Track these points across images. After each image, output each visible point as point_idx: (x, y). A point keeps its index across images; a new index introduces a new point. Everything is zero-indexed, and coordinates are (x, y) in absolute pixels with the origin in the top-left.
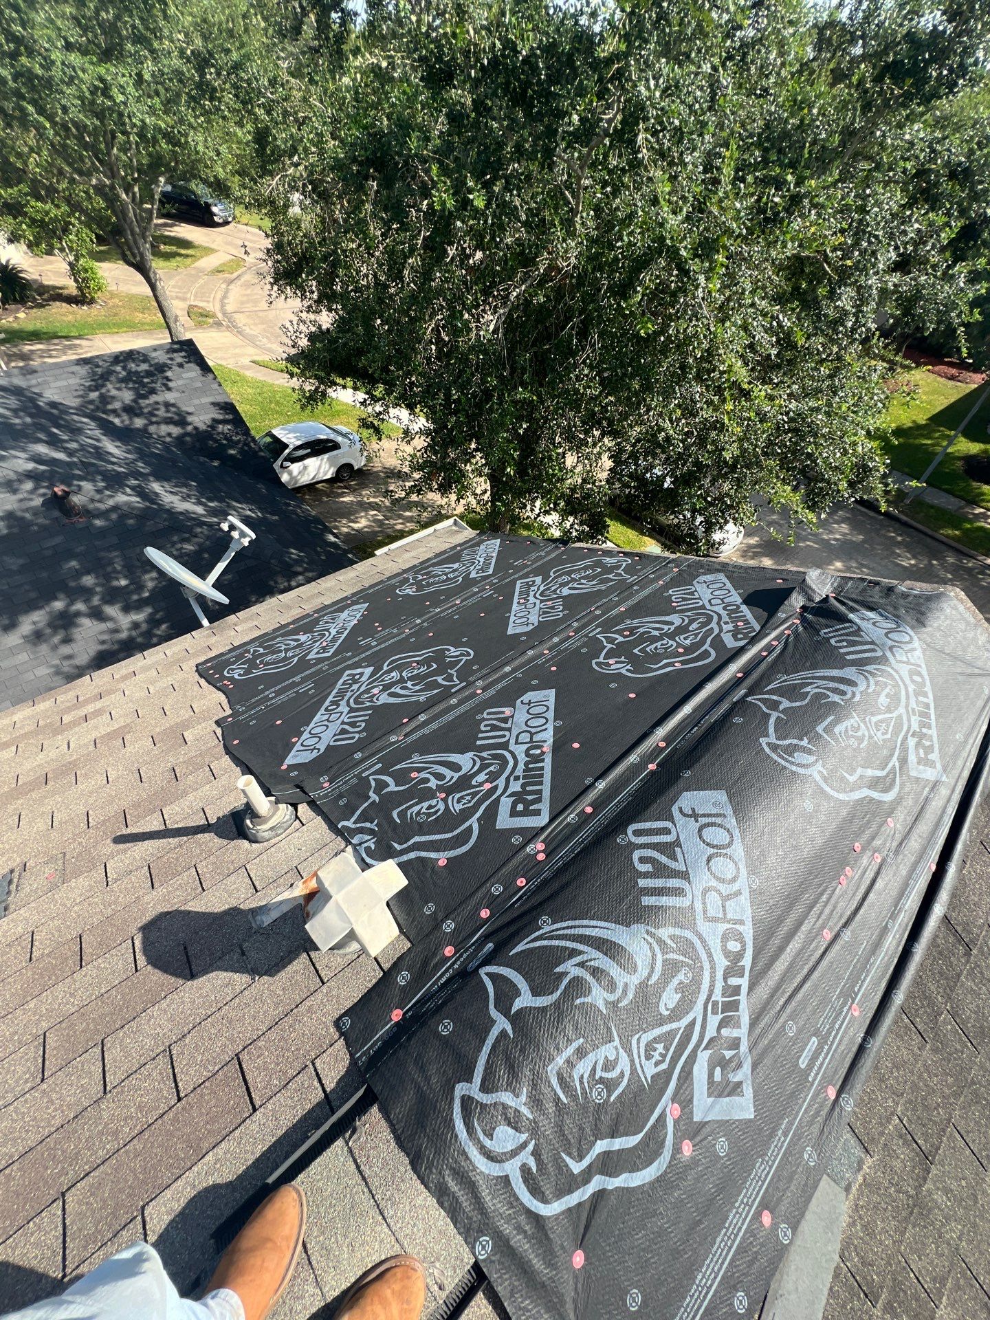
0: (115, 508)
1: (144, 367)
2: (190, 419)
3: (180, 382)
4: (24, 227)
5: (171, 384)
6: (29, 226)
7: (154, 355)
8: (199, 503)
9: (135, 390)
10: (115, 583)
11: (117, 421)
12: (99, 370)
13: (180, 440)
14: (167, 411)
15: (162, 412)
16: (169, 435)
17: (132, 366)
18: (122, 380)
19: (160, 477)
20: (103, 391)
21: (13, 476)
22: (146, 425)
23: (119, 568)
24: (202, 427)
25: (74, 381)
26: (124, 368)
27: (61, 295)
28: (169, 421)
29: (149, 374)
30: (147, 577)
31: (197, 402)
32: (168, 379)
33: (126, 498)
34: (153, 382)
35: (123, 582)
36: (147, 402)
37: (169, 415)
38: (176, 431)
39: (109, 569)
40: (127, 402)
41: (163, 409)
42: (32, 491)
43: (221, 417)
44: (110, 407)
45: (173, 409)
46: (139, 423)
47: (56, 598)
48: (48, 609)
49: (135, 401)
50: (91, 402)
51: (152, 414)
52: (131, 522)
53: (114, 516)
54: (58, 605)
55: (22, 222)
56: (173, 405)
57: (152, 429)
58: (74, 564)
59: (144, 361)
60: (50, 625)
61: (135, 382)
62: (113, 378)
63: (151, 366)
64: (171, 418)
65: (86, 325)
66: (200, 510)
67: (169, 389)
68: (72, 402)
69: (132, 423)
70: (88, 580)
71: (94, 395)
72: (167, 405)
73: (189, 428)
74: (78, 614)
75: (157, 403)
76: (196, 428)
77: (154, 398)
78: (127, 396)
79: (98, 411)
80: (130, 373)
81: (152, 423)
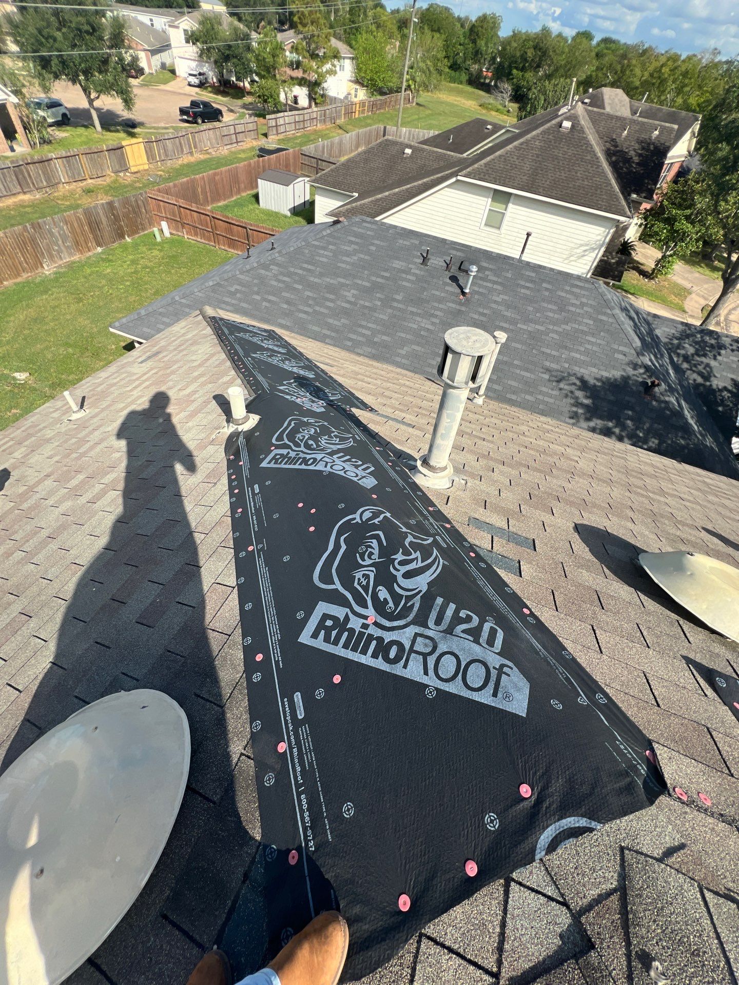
0: (667, 402)
1: (713, 342)
2: (712, 379)
3: (725, 360)
4: (665, 231)
5: (719, 358)
6: (667, 232)
7: (724, 339)
8: (696, 424)
9: (697, 350)
10: (638, 432)
11: (675, 359)
12: (688, 332)
13: (697, 386)
14: (704, 368)
15: (700, 368)
16: (695, 380)
17: (707, 338)
18: (696, 343)
19: (685, 400)
20: (682, 342)
21: (640, 363)
22: (687, 369)
23: (645, 428)
24: (714, 387)
25: (673, 331)
26: (702, 337)
27: (638, 267)
28: (700, 374)
29: (712, 346)
30: (653, 440)
31: (725, 374)
32: (719, 354)
33: (673, 400)
34: (709, 351)
35: (641, 435)
36: (698, 359)
37: (704, 371)
38: (700, 380)
39: (641, 426)
40: (689, 353)
41: (703, 366)
42: (641, 374)
43: (730, 388)
44: (678, 351)
45: (708, 369)
46: (685, 366)
47: (611, 421)
48: (605, 423)
49: (693, 355)
50: (672, 344)
51: (695, 366)
52: (668, 412)
53: (663, 405)
54: (610, 424)
55: (665, 228)
56: (711, 368)
57: (689, 372)
58: (630, 413)
59: (715, 339)
60: (600, 429)
61: (700, 346)
62: (691, 339)
63: (718, 343)
64: (702, 373)
65: (641, 289)
66: (696, 427)
67: (715, 358)
68: (664, 340)
69: (681, 364)
70: (629, 423)
71: (676, 342)
72: (708, 365)
73: (708, 383)
74: (614, 433)
75: (702, 362)
76: (711, 385)
77: (703, 359)
78: (691, 350)
79: (672, 349)
80: (703, 341)
81: (691, 369)
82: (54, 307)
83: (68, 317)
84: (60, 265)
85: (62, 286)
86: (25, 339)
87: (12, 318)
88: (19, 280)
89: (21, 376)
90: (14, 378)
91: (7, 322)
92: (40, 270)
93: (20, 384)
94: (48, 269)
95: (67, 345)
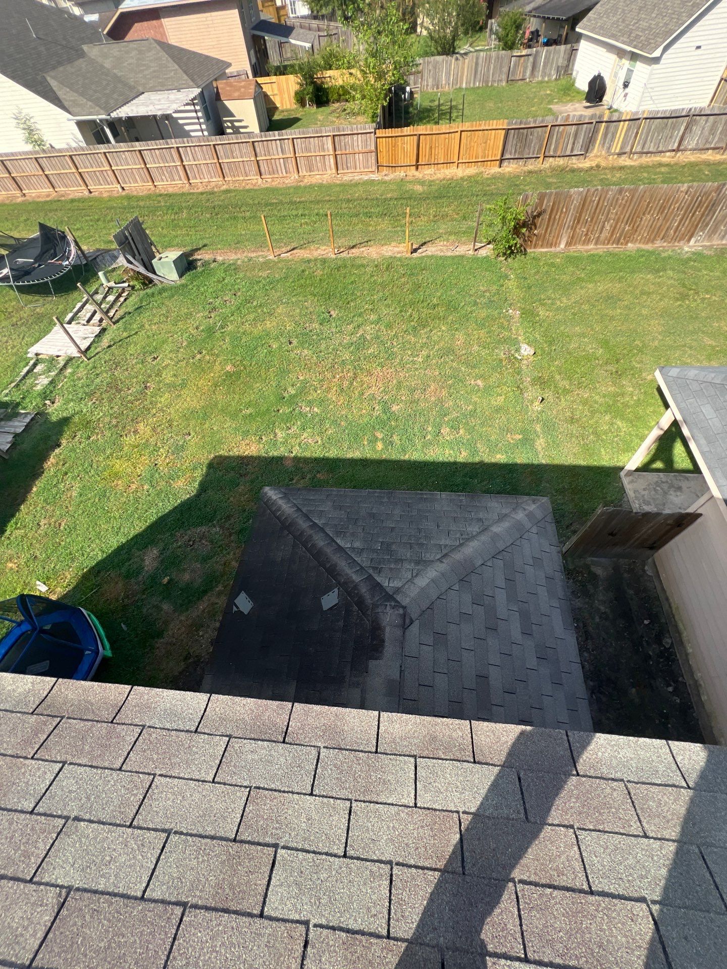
82: (643, 293)
83: (645, 312)
84: (712, 246)
85: (684, 272)
86: (574, 314)
87: (591, 286)
88: (649, 247)
89: (526, 350)
90: (518, 350)
91: (581, 288)
92: (682, 243)
93: (515, 358)
94: (692, 246)
95: (605, 344)
